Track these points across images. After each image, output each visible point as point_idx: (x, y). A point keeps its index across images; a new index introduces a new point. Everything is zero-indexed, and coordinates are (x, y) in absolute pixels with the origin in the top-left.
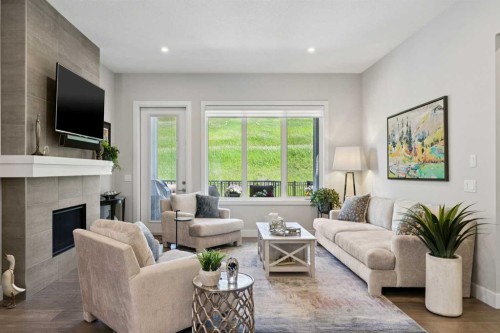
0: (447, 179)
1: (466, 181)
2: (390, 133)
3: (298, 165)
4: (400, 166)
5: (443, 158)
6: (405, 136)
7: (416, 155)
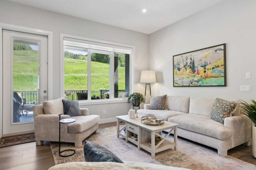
0: (225, 85)
1: (241, 86)
2: (175, 63)
3: (79, 83)
4: (184, 80)
5: (223, 75)
6: (188, 64)
7: (198, 74)
